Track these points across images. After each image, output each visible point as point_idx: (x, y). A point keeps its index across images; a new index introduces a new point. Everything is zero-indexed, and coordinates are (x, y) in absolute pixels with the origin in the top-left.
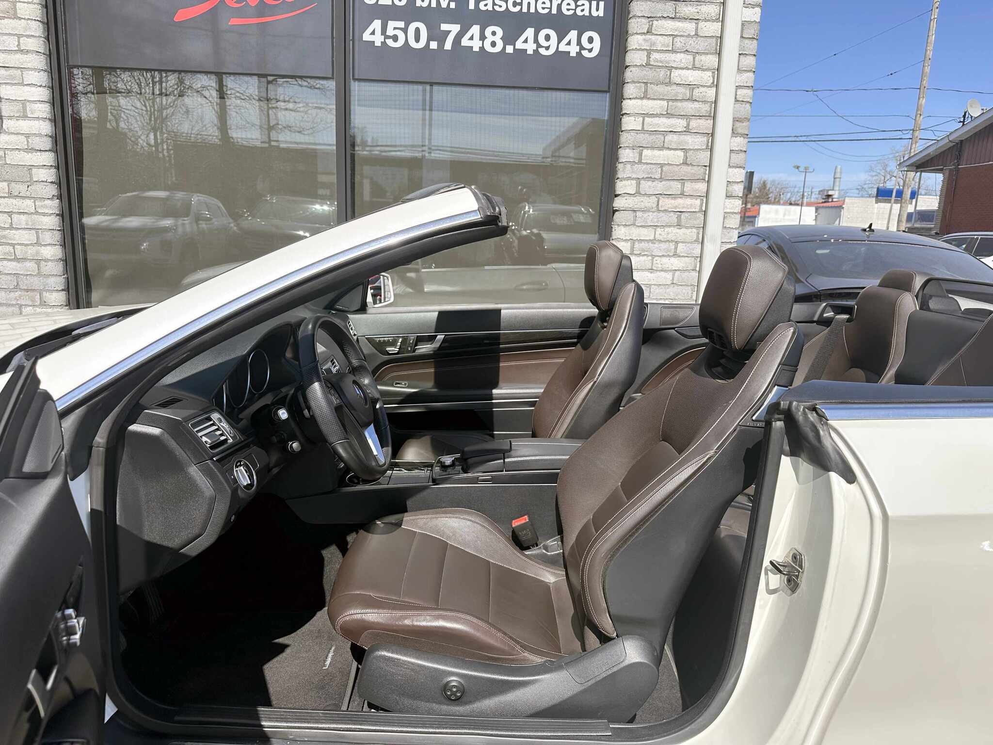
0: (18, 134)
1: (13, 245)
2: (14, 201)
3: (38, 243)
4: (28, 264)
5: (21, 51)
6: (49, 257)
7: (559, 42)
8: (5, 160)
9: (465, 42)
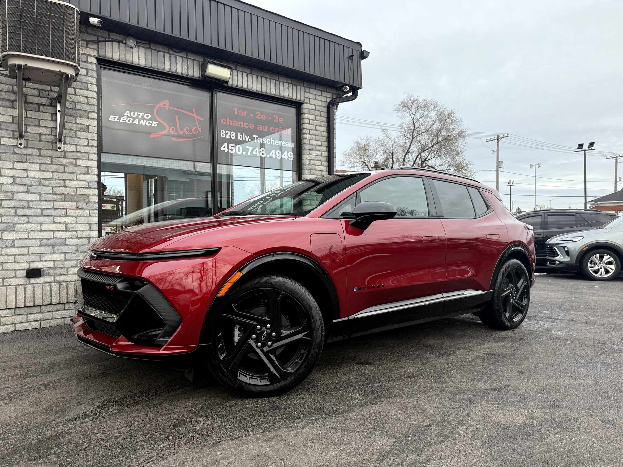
0: (84, 181)
1: (76, 231)
2: (78, 211)
3: (90, 230)
4: (83, 240)
5: (88, 146)
6: (94, 236)
7: (282, 155)
8: (76, 192)
9: (254, 153)
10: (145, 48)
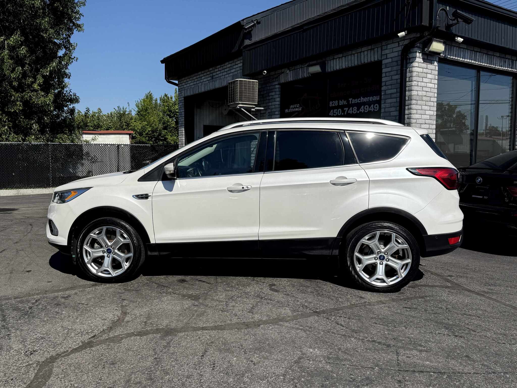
7: (369, 108)
9: (349, 112)
10: (293, 70)
